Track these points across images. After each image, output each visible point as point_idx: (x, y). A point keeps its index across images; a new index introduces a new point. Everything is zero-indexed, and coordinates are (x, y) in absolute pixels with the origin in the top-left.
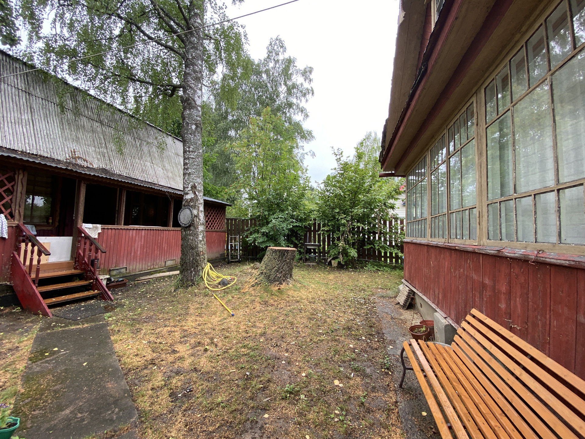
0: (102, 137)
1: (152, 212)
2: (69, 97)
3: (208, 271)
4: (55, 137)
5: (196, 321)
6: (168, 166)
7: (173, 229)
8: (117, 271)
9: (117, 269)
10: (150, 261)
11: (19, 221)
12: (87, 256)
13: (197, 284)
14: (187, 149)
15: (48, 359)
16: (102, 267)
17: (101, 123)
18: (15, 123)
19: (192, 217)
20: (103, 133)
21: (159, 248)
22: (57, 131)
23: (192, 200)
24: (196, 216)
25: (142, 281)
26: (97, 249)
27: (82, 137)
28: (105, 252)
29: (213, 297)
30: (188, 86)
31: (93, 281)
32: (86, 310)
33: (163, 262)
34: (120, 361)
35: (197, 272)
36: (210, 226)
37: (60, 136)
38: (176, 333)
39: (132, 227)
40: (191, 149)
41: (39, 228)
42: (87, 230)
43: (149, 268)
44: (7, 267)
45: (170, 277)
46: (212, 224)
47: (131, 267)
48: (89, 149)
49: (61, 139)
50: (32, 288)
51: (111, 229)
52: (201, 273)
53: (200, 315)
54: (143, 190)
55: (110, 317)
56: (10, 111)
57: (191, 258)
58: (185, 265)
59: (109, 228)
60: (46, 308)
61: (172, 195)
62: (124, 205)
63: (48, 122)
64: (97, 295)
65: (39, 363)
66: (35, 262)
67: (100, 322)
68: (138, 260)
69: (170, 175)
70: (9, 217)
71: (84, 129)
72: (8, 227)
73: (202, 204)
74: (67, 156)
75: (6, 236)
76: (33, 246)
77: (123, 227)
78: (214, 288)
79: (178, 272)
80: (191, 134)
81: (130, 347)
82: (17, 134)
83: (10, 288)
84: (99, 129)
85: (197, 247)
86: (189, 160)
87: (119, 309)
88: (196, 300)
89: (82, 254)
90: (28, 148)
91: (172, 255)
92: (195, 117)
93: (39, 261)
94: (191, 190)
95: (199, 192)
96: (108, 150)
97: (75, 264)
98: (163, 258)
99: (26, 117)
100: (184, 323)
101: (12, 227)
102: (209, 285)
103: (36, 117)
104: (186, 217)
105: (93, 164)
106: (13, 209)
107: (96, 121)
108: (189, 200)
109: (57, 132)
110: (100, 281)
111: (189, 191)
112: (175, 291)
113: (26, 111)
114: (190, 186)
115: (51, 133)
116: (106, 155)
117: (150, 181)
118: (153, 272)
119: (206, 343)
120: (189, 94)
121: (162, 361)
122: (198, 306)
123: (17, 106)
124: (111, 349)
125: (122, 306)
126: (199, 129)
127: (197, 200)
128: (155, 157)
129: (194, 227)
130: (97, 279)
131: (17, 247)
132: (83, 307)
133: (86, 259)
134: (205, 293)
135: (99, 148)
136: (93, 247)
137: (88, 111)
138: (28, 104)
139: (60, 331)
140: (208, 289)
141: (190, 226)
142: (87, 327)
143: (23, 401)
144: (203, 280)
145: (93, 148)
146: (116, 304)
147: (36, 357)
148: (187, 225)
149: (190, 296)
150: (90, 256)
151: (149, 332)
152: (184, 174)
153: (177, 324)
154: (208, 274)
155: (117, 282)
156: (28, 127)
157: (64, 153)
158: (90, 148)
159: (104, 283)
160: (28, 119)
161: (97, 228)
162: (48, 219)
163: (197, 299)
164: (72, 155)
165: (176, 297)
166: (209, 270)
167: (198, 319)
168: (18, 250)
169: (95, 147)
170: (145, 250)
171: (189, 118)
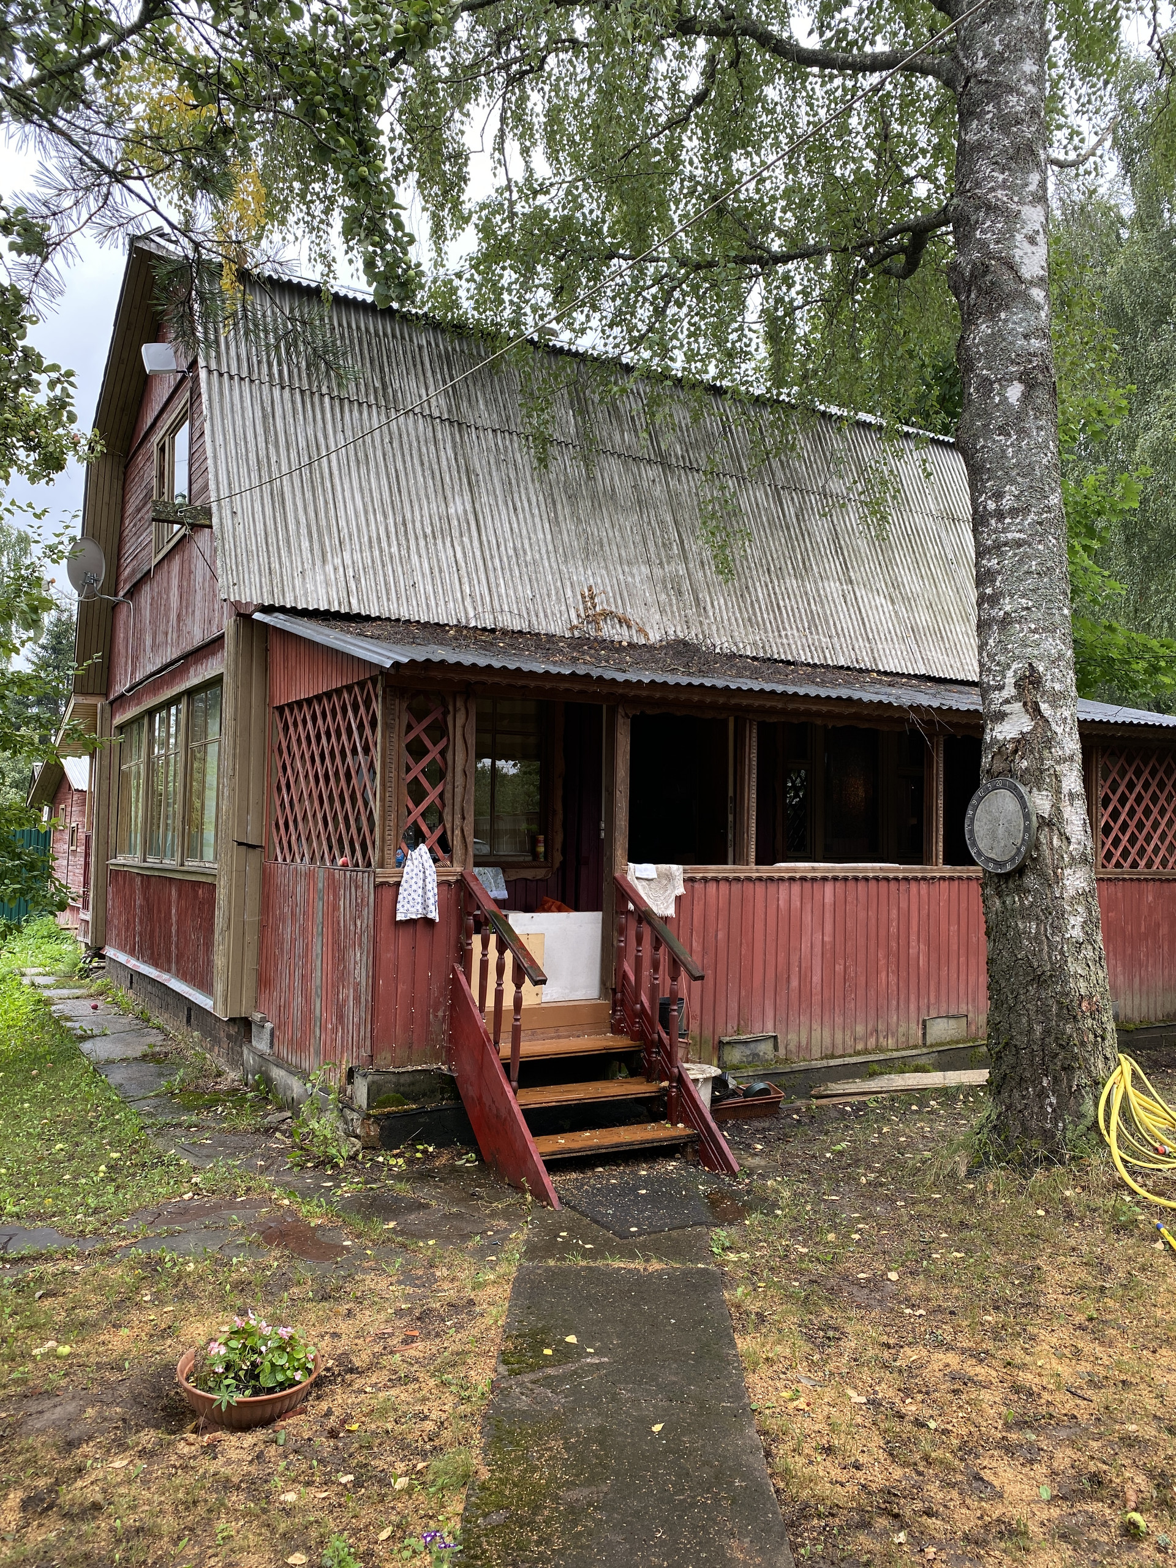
0: (669, 518)
1: (858, 791)
2: (566, 396)
3: (1125, 1097)
4: (537, 556)
5: (1077, 1353)
6: (911, 582)
7: (948, 871)
8: (742, 1048)
9: (745, 1043)
10: (861, 1015)
11: (464, 863)
12: (646, 984)
13: (1073, 1158)
14: (991, 505)
15: (550, 1371)
16: (694, 1027)
17: (663, 461)
18: (434, 538)
19: (1027, 829)
20: (674, 502)
21: (892, 959)
22: (543, 533)
23: (1022, 743)
24: (1047, 823)
25: (835, 1100)
26: (675, 964)
27: (611, 534)
28: (702, 978)
29: (1159, 1246)
30: (978, 208)
31: (671, 1087)
32: (653, 1199)
33: (913, 1026)
34: (768, 1454)
35: (1069, 1099)
36: (1125, 854)
37: (551, 547)
38: (986, 1395)
39: (788, 870)
40: (1007, 502)
41: (515, 875)
42: (641, 889)
43: (860, 1047)
44: (440, 1014)
45: (946, 1094)
46: (1133, 840)
47: (792, 1037)
48: (633, 576)
49: (553, 560)
50: (503, 1093)
51: (716, 880)
52: (1088, 1106)
53: (1094, 1327)
54: (818, 714)
55: (730, 1248)
56: (419, 500)
57: (1038, 1029)
58: (1009, 1059)
59: (710, 875)
60: (542, 1168)
61: (937, 718)
62: (754, 783)
63: (515, 509)
64: (685, 1144)
65: (527, 1378)
66: (508, 1002)
67: (698, 1261)
68: (817, 1009)
69: (923, 618)
70: (440, 853)
71: (615, 504)
72: (439, 884)
73: (1071, 758)
74: (573, 616)
75: (434, 915)
76: (501, 948)
77: (753, 870)
78: (1160, 1194)
79: (979, 1076)
80: (1003, 430)
81: (801, 1403)
82: (440, 571)
83: (449, 1085)
84: (658, 491)
85: (1059, 974)
86: (1001, 555)
87: (760, 1216)
88: (1072, 1242)
89: (632, 978)
90: (471, 614)
91: (953, 996)
92: (1021, 342)
93: (518, 1001)
94: (1016, 699)
95: (1054, 706)
96: (691, 565)
97: (614, 1011)
98: (913, 1007)
99: (458, 506)
100: (1018, 1351)
101: (448, 883)
102: (1133, 1173)
103: (484, 499)
104: (1001, 830)
105: (648, 630)
106: (448, 826)
107: (649, 461)
108: (1010, 746)
109: (541, 536)
110: (692, 1087)
111: (1007, 702)
112: (971, 1174)
113: (457, 488)
114: (1010, 680)
115: (527, 546)
116: (686, 585)
117: (842, 662)
118: (876, 1067)
119: (1132, 1496)
120: (984, 244)
121: (929, 1513)
122: (1082, 1275)
123: (433, 478)
124: (739, 1393)
125: (766, 1204)
126: (1041, 396)
127: (1049, 742)
128: (856, 551)
129: (1042, 875)
130: (680, 1080)
131: (462, 948)
132: (647, 1182)
133: (644, 999)
134: (1115, 1216)
135: (661, 563)
136: (663, 954)
137: (622, 432)
138: (461, 461)
139: (583, 1268)
140: (1133, 1193)
141: (1020, 871)
142: (660, 1274)
143: (485, 1515)
144: (1103, 1143)
145: (645, 570)
146: (748, 1192)
147: (518, 1352)
148: (1009, 868)
149: (1041, 1212)
150: (654, 989)
151: (870, 1353)
152: (983, 626)
153: (988, 1345)
154: (1126, 1113)
155: (747, 1093)
156: (466, 539)
157: (563, 608)
158: (635, 571)
159: (704, 1096)
160: (465, 511)
161: (669, 877)
162: (534, 842)
163: (1076, 1237)
164: (586, 609)
165: (981, 1207)
166: (1130, 1090)
167: (1086, 1345)
168: (465, 957)
169: (648, 562)
170: (839, 968)
171: (990, 357)
